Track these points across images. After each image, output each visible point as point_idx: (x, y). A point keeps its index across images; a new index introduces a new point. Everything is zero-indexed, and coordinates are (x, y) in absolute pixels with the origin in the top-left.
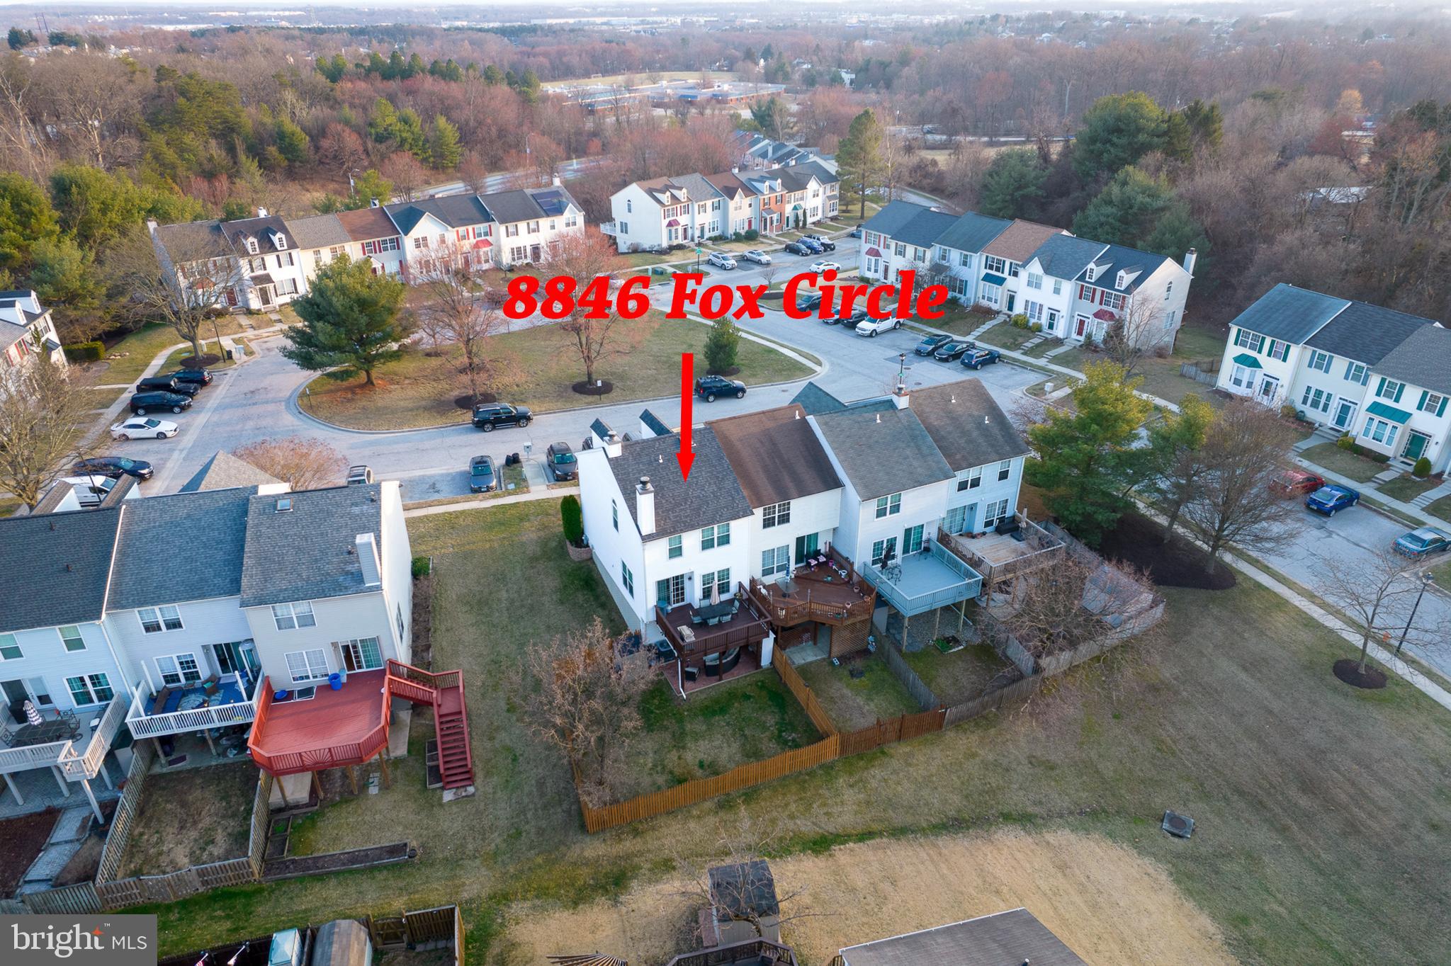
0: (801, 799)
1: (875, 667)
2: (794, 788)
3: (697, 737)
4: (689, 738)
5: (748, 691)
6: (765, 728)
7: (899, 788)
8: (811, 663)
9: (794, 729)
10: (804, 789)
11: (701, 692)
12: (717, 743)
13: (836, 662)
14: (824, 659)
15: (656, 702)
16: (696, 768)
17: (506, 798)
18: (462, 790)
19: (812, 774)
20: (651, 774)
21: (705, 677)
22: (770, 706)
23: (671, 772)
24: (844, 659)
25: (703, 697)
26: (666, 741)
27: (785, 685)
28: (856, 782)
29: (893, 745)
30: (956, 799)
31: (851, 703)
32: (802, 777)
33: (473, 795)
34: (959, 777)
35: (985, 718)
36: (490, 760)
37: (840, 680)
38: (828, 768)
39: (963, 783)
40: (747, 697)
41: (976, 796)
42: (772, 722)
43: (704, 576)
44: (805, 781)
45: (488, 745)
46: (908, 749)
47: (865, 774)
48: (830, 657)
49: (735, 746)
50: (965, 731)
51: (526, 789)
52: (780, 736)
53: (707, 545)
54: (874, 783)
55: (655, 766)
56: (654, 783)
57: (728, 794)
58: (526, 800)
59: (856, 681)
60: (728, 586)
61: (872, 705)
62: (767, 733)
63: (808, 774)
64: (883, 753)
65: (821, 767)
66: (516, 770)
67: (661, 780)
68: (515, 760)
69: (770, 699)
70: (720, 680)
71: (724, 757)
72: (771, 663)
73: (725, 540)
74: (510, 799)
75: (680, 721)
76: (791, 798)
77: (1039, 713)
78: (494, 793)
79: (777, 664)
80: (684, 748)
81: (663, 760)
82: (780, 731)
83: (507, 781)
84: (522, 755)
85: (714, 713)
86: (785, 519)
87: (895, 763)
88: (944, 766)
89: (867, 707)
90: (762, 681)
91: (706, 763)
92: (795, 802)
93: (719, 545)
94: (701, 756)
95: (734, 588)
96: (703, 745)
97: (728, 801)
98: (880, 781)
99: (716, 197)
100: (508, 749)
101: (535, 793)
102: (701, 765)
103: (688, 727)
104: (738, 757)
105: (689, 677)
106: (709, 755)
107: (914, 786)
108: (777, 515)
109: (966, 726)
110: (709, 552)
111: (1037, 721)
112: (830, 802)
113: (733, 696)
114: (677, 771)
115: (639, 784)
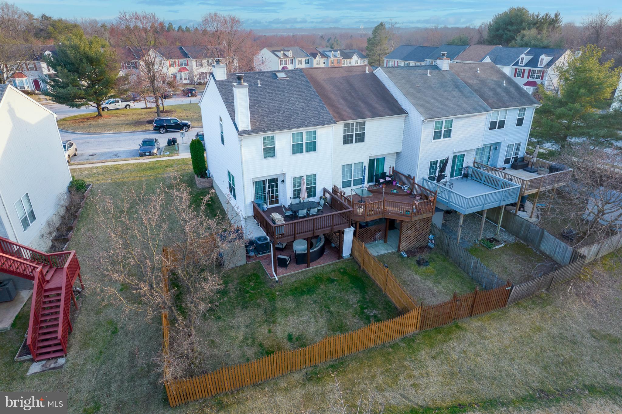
0: (387, 371)
1: (436, 259)
2: (379, 360)
3: (286, 313)
4: (279, 314)
5: (332, 276)
6: (348, 305)
7: (479, 360)
8: (383, 255)
9: (374, 306)
10: (389, 361)
11: (291, 276)
12: (305, 318)
13: (404, 255)
14: (394, 253)
15: (252, 284)
16: (285, 341)
17: (94, 369)
18: (53, 361)
19: (394, 346)
20: (241, 347)
21: (295, 265)
22: (352, 288)
23: (261, 345)
24: (411, 253)
25: (293, 280)
26: (258, 317)
27: (364, 271)
28: (438, 354)
29: (466, 320)
30: (535, 371)
31: (421, 285)
32: (385, 350)
33: (62, 367)
34: (532, 349)
35: (539, 297)
36: (90, 332)
37: (409, 268)
38: (410, 341)
39: (537, 354)
40: (333, 281)
41: (553, 367)
42: (355, 300)
43: (294, 179)
44: (389, 354)
45: (93, 319)
46: (479, 324)
47: (445, 346)
48: (399, 250)
49: (322, 321)
50: (526, 308)
51: (118, 360)
52: (362, 312)
53: (297, 149)
54: (454, 355)
55: (246, 338)
56: (244, 355)
57: (316, 366)
58: (114, 371)
59: (423, 268)
60: (315, 191)
61: (440, 287)
62: (351, 310)
63: (391, 347)
64: (458, 327)
65: (404, 340)
66: (114, 341)
67: (250, 352)
68: (114, 332)
69: (351, 282)
70: (308, 266)
71: (311, 330)
72: (351, 254)
73: (312, 147)
74: (98, 370)
75: (272, 299)
76: (377, 370)
77: (583, 294)
78: (84, 364)
79: (356, 254)
80: (274, 322)
81: (254, 333)
82: (362, 309)
83: (101, 352)
84: (122, 328)
85: (302, 293)
86: (361, 138)
87: (470, 336)
88: (515, 338)
89: (436, 289)
90: (344, 269)
91: (295, 337)
92: (382, 373)
93: (307, 151)
94: (290, 330)
95: (319, 193)
96: (292, 320)
97: (316, 374)
98: (459, 353)
99: (307, 57)
100: (111, 322)
101: (126, 364)
102: (290, 338)
103: (279, 305)
104: (324, 331)
105: (282, 263)
106: (297, 329)
107: (492, 358)
108: (354, 133)
109: (525, 304)
110: (299, 156)
111: (584, 300)
112: (415, 373)
113: (319, 279)
114: (267, 344)
115: (228, 356)
